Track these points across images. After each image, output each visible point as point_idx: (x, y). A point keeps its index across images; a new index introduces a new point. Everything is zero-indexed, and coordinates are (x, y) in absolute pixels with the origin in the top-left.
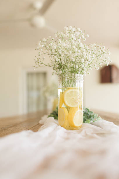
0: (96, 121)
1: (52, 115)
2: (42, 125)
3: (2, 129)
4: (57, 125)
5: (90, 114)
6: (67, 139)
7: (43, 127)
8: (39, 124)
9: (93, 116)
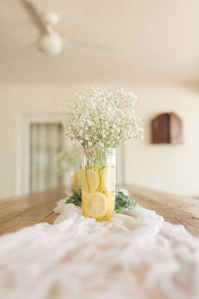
0: (133, 209)
1: (73, 200)
2: (58, 214)
3: (3, 220)
4: (78, 215)
5: (124, 199)
6: (90, 233)
7: (60, 218)
8: (53, 212)
9: (128, 202)
